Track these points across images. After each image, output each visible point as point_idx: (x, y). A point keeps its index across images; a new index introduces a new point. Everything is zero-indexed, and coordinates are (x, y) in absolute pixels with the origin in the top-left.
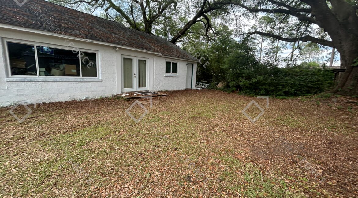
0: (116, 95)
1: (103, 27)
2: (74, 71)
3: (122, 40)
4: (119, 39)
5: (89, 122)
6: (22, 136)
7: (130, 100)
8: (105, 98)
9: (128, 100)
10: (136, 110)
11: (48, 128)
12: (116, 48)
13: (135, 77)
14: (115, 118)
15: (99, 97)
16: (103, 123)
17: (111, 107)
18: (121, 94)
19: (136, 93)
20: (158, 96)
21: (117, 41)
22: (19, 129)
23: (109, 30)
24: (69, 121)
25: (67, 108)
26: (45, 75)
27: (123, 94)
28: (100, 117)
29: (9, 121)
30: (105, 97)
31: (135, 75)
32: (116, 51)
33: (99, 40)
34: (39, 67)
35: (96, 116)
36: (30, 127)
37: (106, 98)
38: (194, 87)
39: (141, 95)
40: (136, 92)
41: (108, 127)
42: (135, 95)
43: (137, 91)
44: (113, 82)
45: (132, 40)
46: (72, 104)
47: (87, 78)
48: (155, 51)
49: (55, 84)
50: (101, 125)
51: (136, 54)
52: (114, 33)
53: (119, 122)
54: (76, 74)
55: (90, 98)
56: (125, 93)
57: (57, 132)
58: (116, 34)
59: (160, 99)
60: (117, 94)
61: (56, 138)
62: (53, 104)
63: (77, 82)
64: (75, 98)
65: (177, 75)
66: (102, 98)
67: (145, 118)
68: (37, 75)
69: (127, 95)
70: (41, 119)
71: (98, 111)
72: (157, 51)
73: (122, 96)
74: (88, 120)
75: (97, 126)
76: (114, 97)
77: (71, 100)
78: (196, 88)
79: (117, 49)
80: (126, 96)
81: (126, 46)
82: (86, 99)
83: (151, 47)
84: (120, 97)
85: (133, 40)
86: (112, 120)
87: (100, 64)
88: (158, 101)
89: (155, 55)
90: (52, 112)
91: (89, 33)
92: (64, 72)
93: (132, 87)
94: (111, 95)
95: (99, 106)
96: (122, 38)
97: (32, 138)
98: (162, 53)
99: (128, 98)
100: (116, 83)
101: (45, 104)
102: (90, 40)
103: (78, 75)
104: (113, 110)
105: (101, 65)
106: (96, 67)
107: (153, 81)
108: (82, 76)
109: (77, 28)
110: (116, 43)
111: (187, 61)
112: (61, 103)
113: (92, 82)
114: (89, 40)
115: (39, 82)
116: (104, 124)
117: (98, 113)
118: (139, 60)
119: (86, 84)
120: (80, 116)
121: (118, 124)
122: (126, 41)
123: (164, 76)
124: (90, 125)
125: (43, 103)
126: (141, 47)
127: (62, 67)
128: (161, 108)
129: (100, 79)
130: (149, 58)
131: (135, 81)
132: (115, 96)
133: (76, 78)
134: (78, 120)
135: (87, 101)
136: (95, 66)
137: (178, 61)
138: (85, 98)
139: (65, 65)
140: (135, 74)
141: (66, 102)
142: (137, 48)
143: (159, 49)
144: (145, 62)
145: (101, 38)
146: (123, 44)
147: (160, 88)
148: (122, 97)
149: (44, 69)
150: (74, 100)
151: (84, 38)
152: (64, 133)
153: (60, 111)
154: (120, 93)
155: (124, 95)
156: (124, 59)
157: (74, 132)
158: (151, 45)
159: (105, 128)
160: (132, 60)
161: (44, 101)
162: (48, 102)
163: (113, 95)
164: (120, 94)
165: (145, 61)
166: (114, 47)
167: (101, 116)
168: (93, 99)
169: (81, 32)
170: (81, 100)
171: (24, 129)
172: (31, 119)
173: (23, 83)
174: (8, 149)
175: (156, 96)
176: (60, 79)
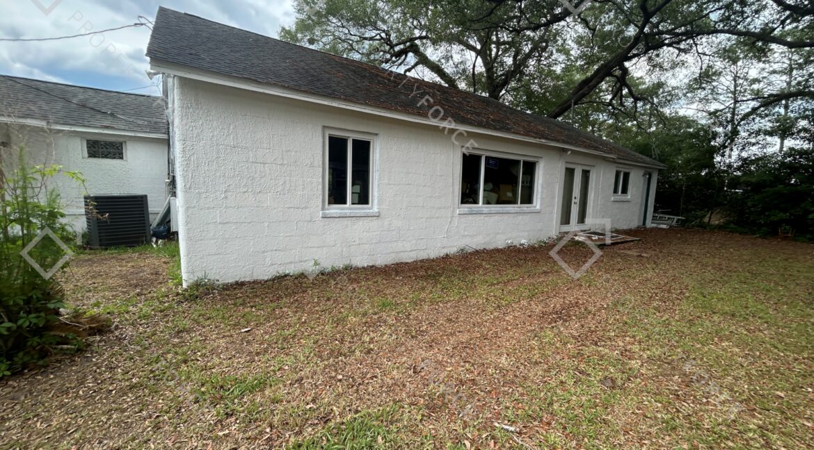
2: (511, 195)
12: (568, 150)
15: (535, 242)
26: (486, 204)
31: (576, 201)
38: (649, 224)
47: (526, 207)
51: (582, 160)
54: (511, 200)
60: (554, 236)
63: (516, 215)
65: (629, 197)
68: (478, 203)
78: (654, 225)
79: (570, 153)
87: (541, 181)
93: (569, 224)
94: (547, 238)
100: (555, 216)
103: (516, 202)
107: (597, 211)
108: (521, 203)
111: (646, 167)
113: (530, 215)
115: (483, 215)
118: (582, 171)
123: (612, 199)
129: (537, 207)
130: (593, 166)
131: (574, 215)
137: (631, 167)
138: (522, 242)
140: (575, 198)
144: (589, 174)
154: (557, 233)
156: (567, 170)
160: (574, 170)
161: (484, 246)
163: (550, 238)
173: (470, 217)
176: (501, 209)
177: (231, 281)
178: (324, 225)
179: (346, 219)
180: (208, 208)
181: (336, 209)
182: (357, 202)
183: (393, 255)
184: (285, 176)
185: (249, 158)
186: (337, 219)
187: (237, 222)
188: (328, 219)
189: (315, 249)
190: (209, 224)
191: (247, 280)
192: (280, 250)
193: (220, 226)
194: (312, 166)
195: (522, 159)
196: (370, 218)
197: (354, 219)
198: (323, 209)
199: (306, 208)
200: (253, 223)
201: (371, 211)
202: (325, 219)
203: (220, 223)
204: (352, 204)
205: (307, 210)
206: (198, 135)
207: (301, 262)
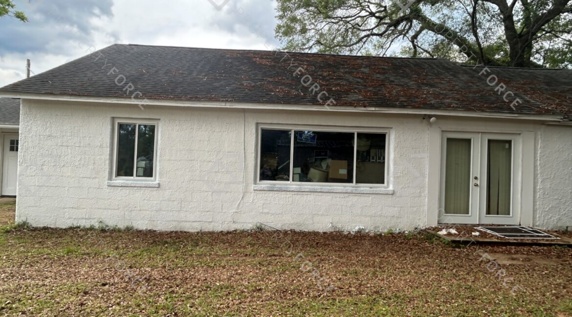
0: (425, 230)
1: (403, 77)
2: (343, 172)
3: (445, 96)
4: (436, 96)
5: (360, 285)
6: (259, 286)
7: (460, 248)
8: (399, 233)
9: (454, 245)
10: (476, 279)
11: (293, 281)
12: (430, 116)
13: (476, 185)
14: (417, 287)
15: (386, 231)
16: (389, 295)
17: (409, 257)
18: (436, 228)
19: (479, 228)
20: (550, 245)
21: (432, 102)
22: (257, 273)
23: (416, 81)
24: (324, 274)
25: (325, 245)
26: (300, 181)
27: (441, 230)
28: (383, 280)
29: (246, 255)
30: (397, 232)
31: (475, 181)
32: (430, 124)
33: (394, 106)
34: (294, 166)
35: (374, 273)
36: (269, 273)
37: (401, 234)
39: (493, 236)
40: (479, 225)
41: (399, 308)
42: (473, 234)
43: (482, 225)
44: (420, 196)
45: (470, 92)
46: (334, 240)
47: (365, 187)
48: (539, 113)
49: (311, 197)
50: (384, 299)
51: (482, 127)
52: (426, 85)
53: (427, 302)
54: (346, 178)
55: (367, 231)
56: (448, 227)
57: (304, 293)
58: (432, 86)
59: (559, 257)
60: (427, 227)
61: (301, 304)
62: (304, 235)
63: (347, 195)
64: (339, 226)
66: (391, 234)
67: (503, 307)
68: (288, 180)
69: (453, 231)
70: (284, 260)
71: (381, 263)
72: (547, 112)
73: (440, 233)
74: (358, 279)
75: (375, 299)
76: (419, 233)
77: (333, 231)
79: (433, 119)
80: (449, 234)
81: (455, 109)
82: (359, 232)
83: (528, 102)
84: (434, 235)
85: (475, 93)
86: (409, 292)
87: (392, 156)
88: (552, 263)
89: (543, 123)
90: (301, 250)
91: (375, 94)
92: (328, 173)
93: (468, 213)
94: (412, 229)
95: (384, 251)
96: (444, 92)
97: (269, 294)
98: (566, 115)
99: (454, 242)
100: (427, 199)
101: (294, 232)
102: (377, 109)
103: (349, 180)
104: (413, 267)
105: (395, 158)
106: (384, 163)
107: (534, 197)
108: (357, 182)
109: (356, 88)
110: (432, 107)
112: (316, 234)
113: (373, 196)
114: (373, 109)
115: (291, 193)
116: (390, 299)
117: (380, 268)
118: (490, 141)
119: (363, 199)
120: (345, 269)
121: (423, 306)
122: (454, 98)
124: (361, 293)
125: (291, 230)
126: (495, 107)
127: (324, 165)
128: (564, 288)
129: (391, 188)
130: (520, 134)
131: (477, 198)
132: (421, 232)
133: (345, 187)
134: (341, 276)
135: (360, 237)
136: (381, 161)
138: (357, 228)
139: (329, 161)
140: (476, 178)
141: (325, 233)
142: (483, 111)
143: (557, 104)
144: (507, 146)
145: (397, 100)
146: (448, 107)
147: (560, 219)
148: (439, 237)
149: (299, 170)
150: (338, 232)
151: (365, 106)
152: (315, 297)
153: (314, 250)
154: (434, 224)
155: (444, 232)
156: (449, 140)
157: (331, 301)
158: (527, 98)
159: (391, 309)
160: (468, 141)
161: (293, 227)
162: (297, 229)
163: (416, 229)
164: (434, 229)
165: (509, 142)
166: (425, 115)
167: (385, 276)
168: (372, 234)
169: (362, 95)
170: (350, 233)
171: (263, 274)
172: (273, 258)
173: (271, 194)
174: (240, 303)
175: (544, 245)
176: (319, 187)
177: (42, 226)
178: (109, 192)
179: (127, 188)
180: (31, 176)
181: (123, 180)
182: (142, 175)
183: (175, 224)
184: (81, 155)
185: (58, 143)
186: (120, 188)
187: (48, 186)
188: (113, 188)
189: (102, 210)
190: (32, 186)
191: (52, 227)
192: (75, 208)
193: (37, 188)
194: (101, 146)
195: (355, 131)
196: (150, 189)
197: (136, 188)
198: (110, 178)
199: (95, 178)
200: (57, 188)
201: (153, 183)
202: (110, 188)
203: (38, 186)
204: (136, 176)
205: (96, 179)
206: (29, 130)
207: (91, 219)
